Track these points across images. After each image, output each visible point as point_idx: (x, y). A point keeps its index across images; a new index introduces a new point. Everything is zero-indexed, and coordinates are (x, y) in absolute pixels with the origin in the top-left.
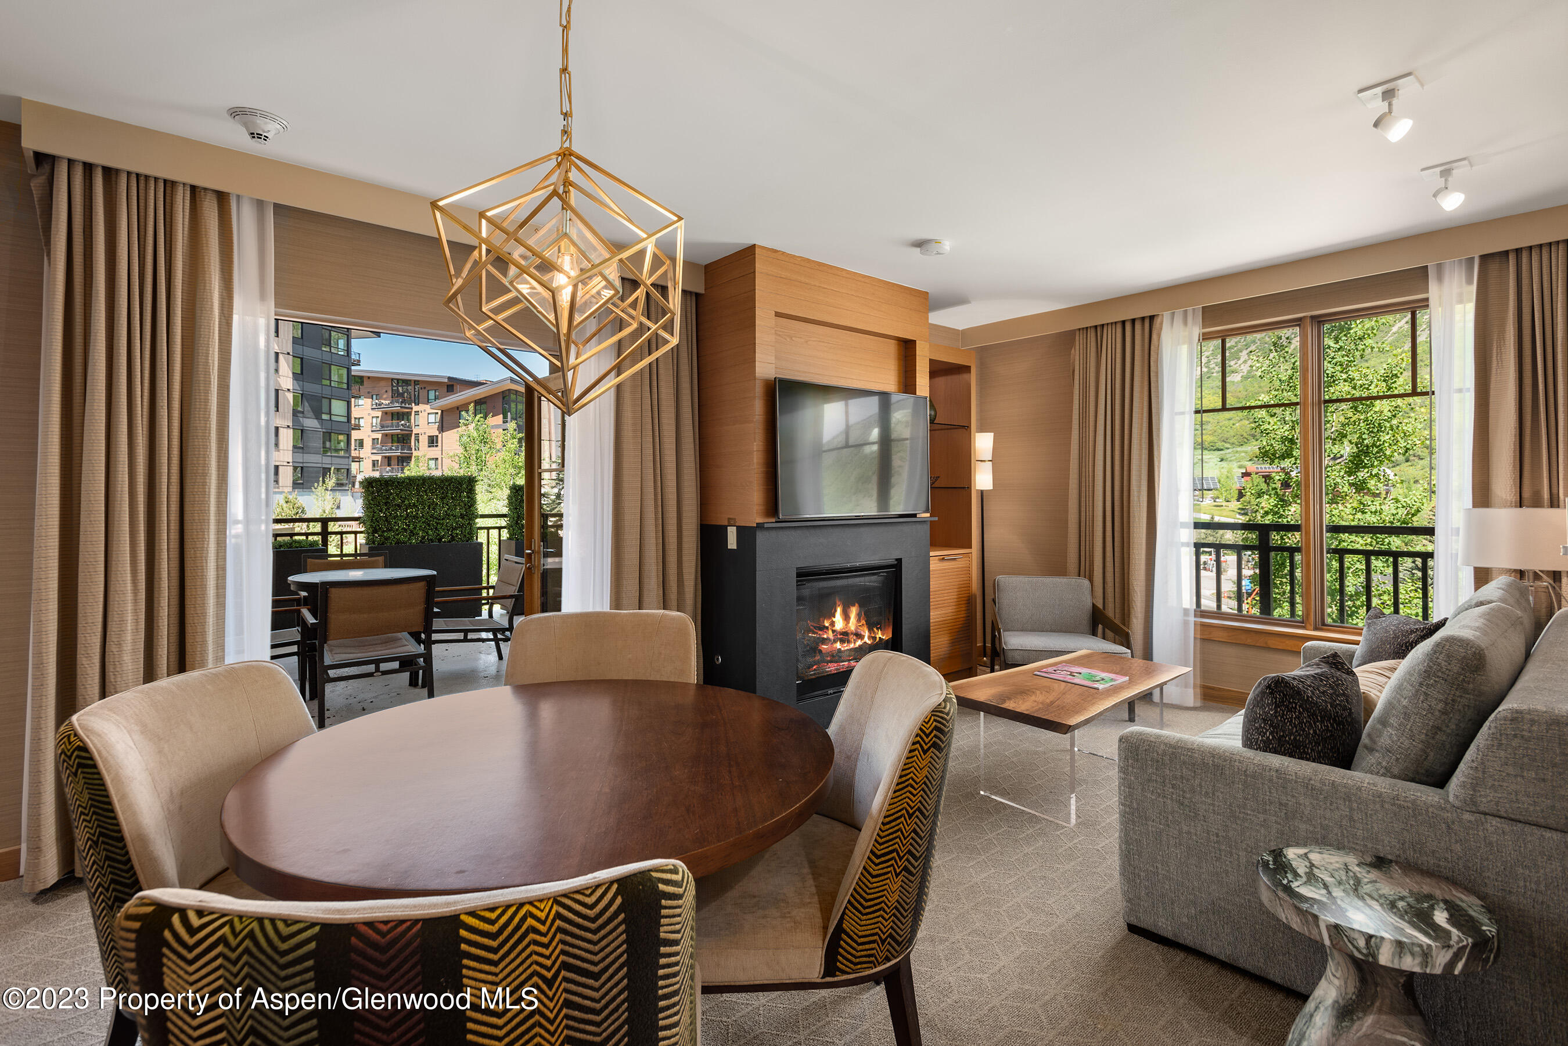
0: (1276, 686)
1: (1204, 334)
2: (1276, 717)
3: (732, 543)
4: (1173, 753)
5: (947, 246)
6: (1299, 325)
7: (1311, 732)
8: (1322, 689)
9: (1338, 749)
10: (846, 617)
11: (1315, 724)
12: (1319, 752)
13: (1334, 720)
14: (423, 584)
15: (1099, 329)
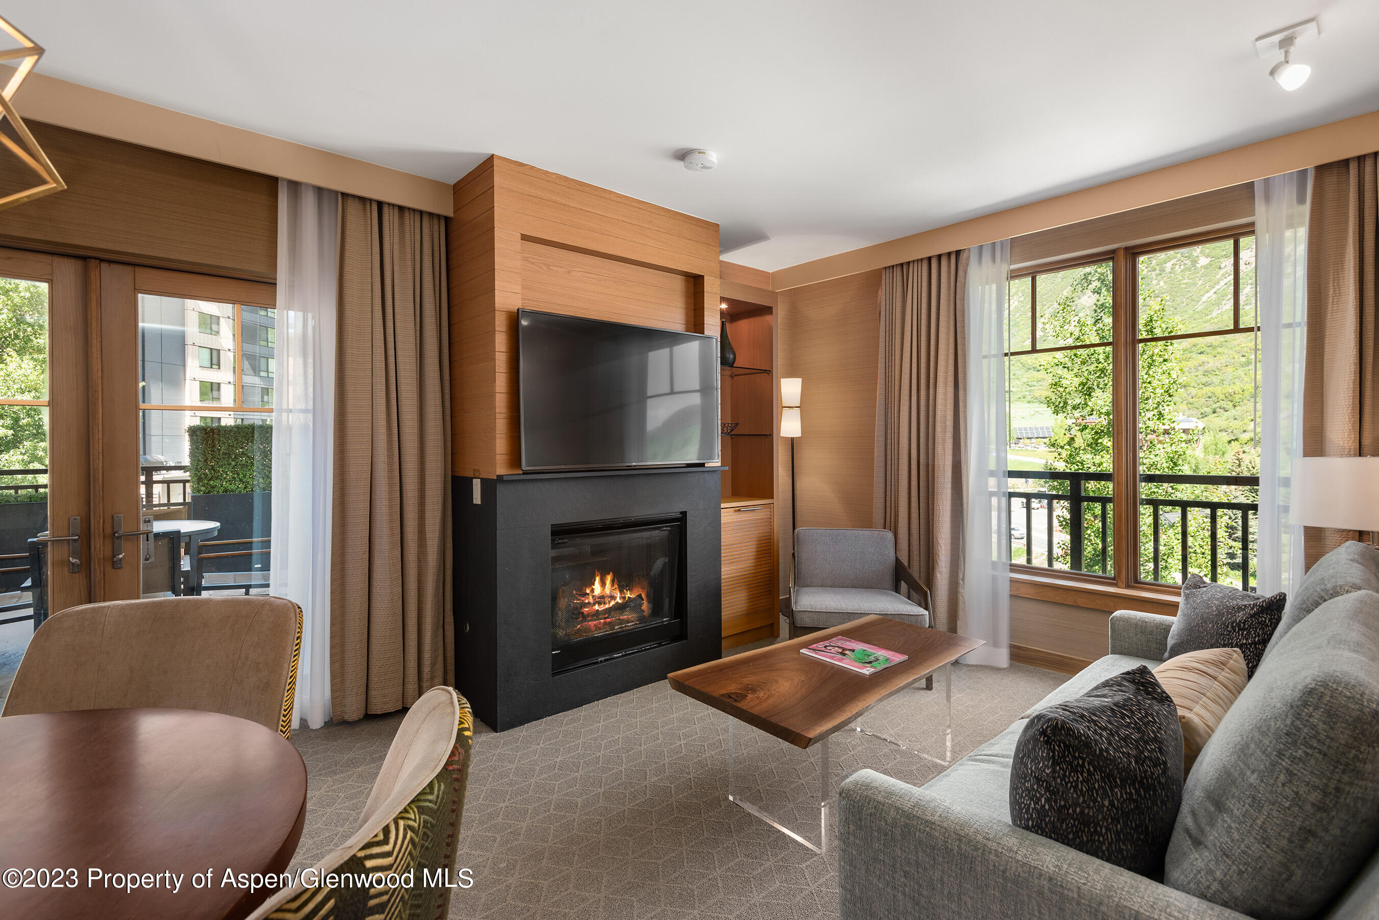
0: (1054, 734)
1: (1012, 271)
2: (1055, 779)
3: (477, 499)
4: (906, 826)
5: (713, 157)
6: (1112, 259)
7: (1106, 803)
8: (1123, 732)
9: (1147, 828)
10: (603, 584)
11: (1112, 790)
12: (1118, 833)
13: (1141, 783)
14: (166, 541)
15: (905, 267)
